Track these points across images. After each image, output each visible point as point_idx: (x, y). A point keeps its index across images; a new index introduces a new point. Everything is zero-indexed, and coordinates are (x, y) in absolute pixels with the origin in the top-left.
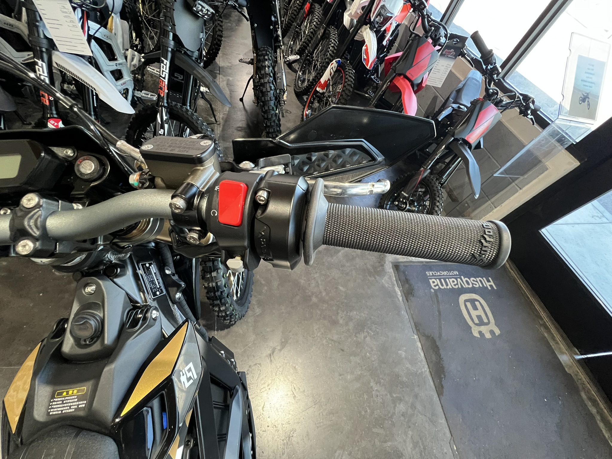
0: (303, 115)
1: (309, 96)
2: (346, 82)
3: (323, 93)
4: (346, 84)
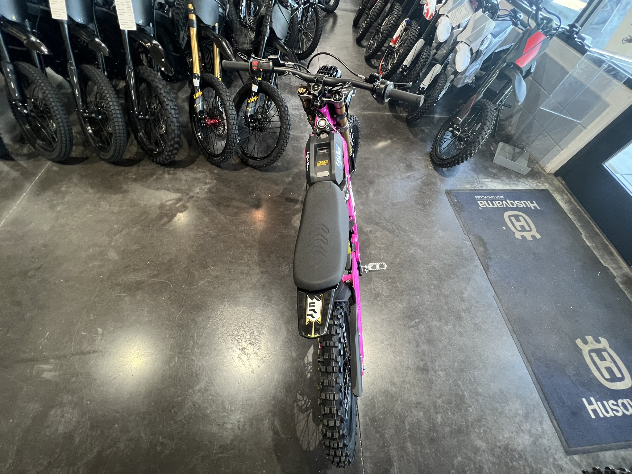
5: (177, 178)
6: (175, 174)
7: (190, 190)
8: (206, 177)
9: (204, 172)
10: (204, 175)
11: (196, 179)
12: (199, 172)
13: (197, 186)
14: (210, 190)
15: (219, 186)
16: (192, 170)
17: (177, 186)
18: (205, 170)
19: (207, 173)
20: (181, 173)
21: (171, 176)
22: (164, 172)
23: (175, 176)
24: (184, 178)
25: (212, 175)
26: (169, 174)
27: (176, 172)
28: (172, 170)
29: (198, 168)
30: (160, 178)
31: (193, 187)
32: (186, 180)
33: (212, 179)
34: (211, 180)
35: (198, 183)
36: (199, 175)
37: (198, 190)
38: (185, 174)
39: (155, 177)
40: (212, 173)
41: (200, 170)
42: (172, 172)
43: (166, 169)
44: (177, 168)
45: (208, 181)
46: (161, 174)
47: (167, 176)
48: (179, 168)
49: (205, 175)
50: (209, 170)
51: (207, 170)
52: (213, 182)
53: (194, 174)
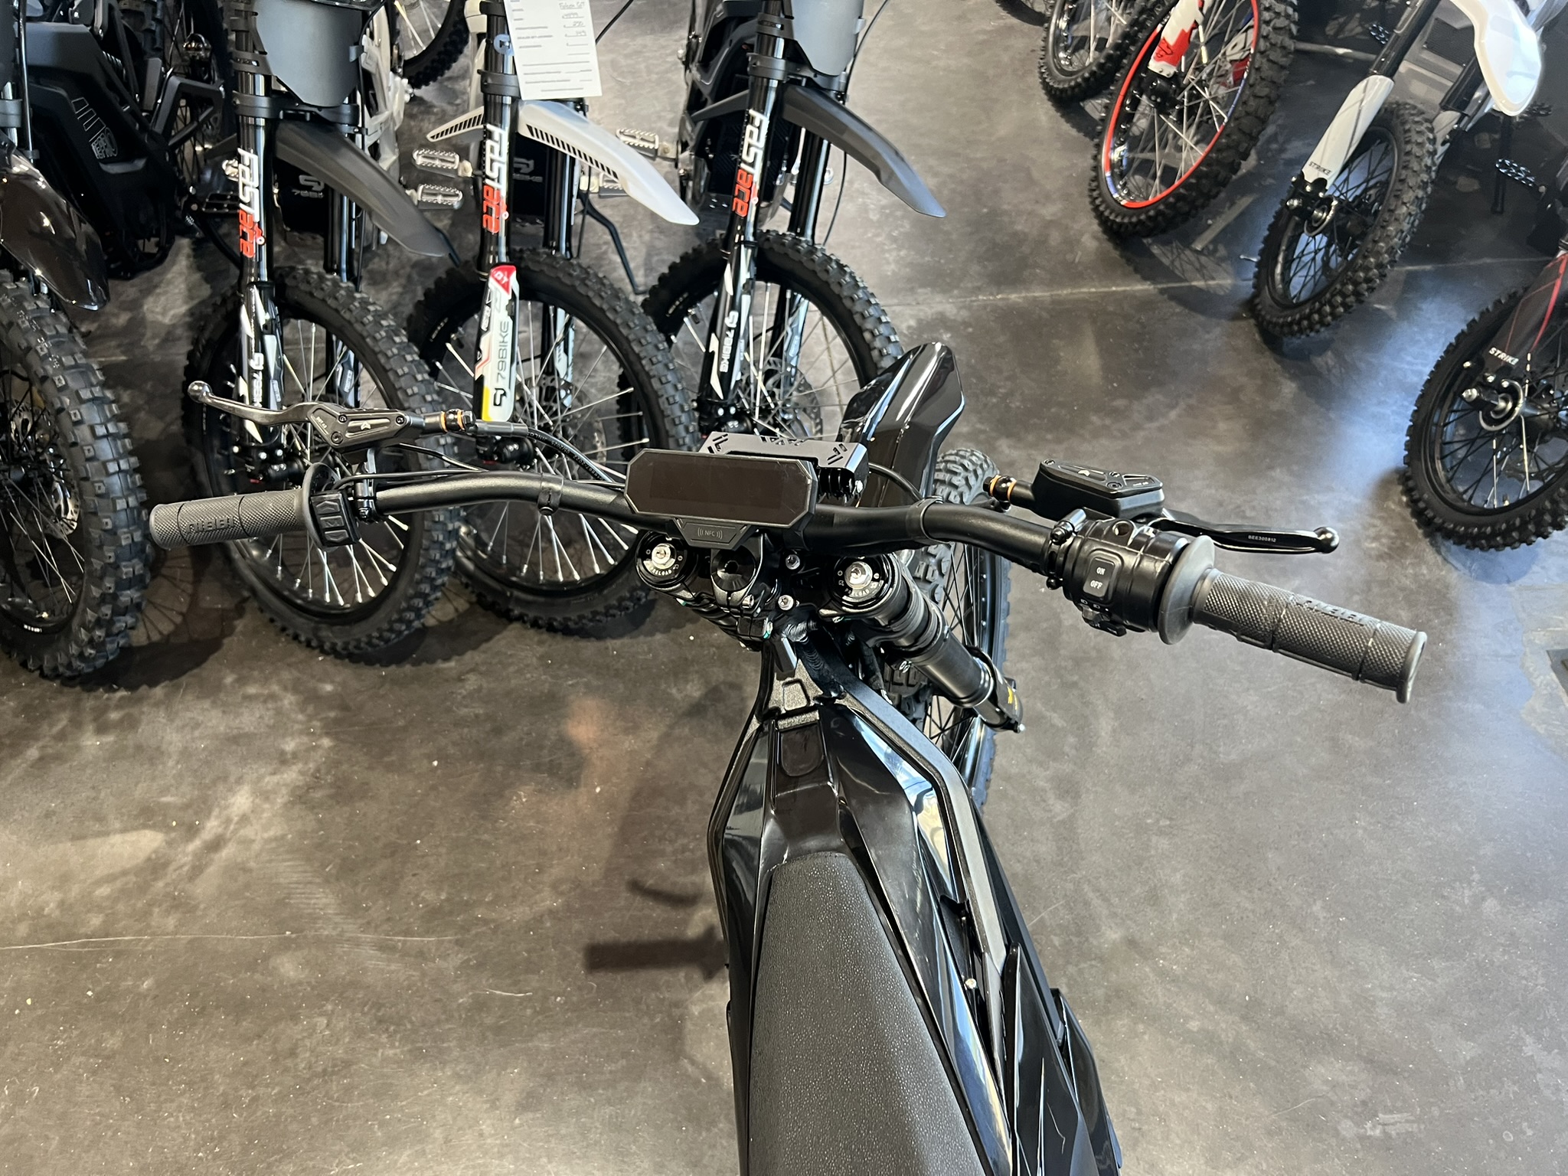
0: (1096, 168)
4: (1266, 28)
5: (139, 748)
6: (130, 724)
7: (202, 806)
8: (279, 728)
9: (272, 697)
10: (269, 717)
11: (235, 739)
12: (248, 698)
13: (240, 781)
14: (300, 798)
15: (345, 767)
16: (212, 691)
17: (138, 792)
18: (275, 688)
19: (289, 700)
20: (161, 716)
21: (110, 738)
22: (77, 724)
23: (131, 740)
24: (173, 738)
25: (310, 709)
26: (102, 729)
27: (135, 711)
28: (119, 706)
29: (242, 681)
30: (58, 758)
31: (221, 787)
32: (186, 754)
33: (311, 733)
34: (305, 739)
35: (243, 761)
36: (249, 719)
37: (241, 801)
38: (178, 722)
39: (33, 753)
40: (311, 698)
41: (252, 690)
42: (114, 716)
43: (89, 702)
44: (144, 689)
45: (290, 745)
46: (61, 736)
47: (91, 742)
48: (153, 683)
49: (279, 712)
50: (295, 688)
51: (285, 689)
52: (314, 748)
53: (224, 712)
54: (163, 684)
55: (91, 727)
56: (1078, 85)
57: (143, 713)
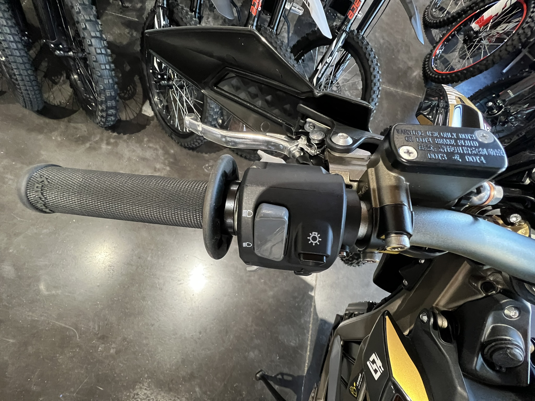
0: (430, 54)
1: (448, 30)
2: (527, 23)
3: (477, 33)
4: (525, 26)
5: (117, 153)
6: (116, 144)
8: (156, 160)
9: (156, 149)
10: (154, 155)
11: (144, 159)
12: (150, 147)
16: (140, 142)
18: (158, 147)
19: (160, 152)
20: (125, 145)
21: (110, 147)
22: (101, 140)
23: (115, 150)
24: (127, 153)
25: (166, 156)
26: (108, 144)
27: (118, 141)
28: (114, 138)
29: (149, 141)
30: (94, 149)
32: (129, 159)
33: (164, 164)
34: (162, 166)
36: (149, 154)
38: (129, 149)
39: (88, 145)
40: (166, 152)
41: (151, 145)
42: (112, 141)
43: (106, 134)
44: (122, 135)
46: (96, 142)
47: (104, 147)
48: (125, 134)
49: (157, 155)
50: (163, 148)
51: (160, 148)
52: (165, 169)
53: (142, 150)
54: (127, 135)
55: (105, 142)
56: (436, 22)
57: (120, 142)
